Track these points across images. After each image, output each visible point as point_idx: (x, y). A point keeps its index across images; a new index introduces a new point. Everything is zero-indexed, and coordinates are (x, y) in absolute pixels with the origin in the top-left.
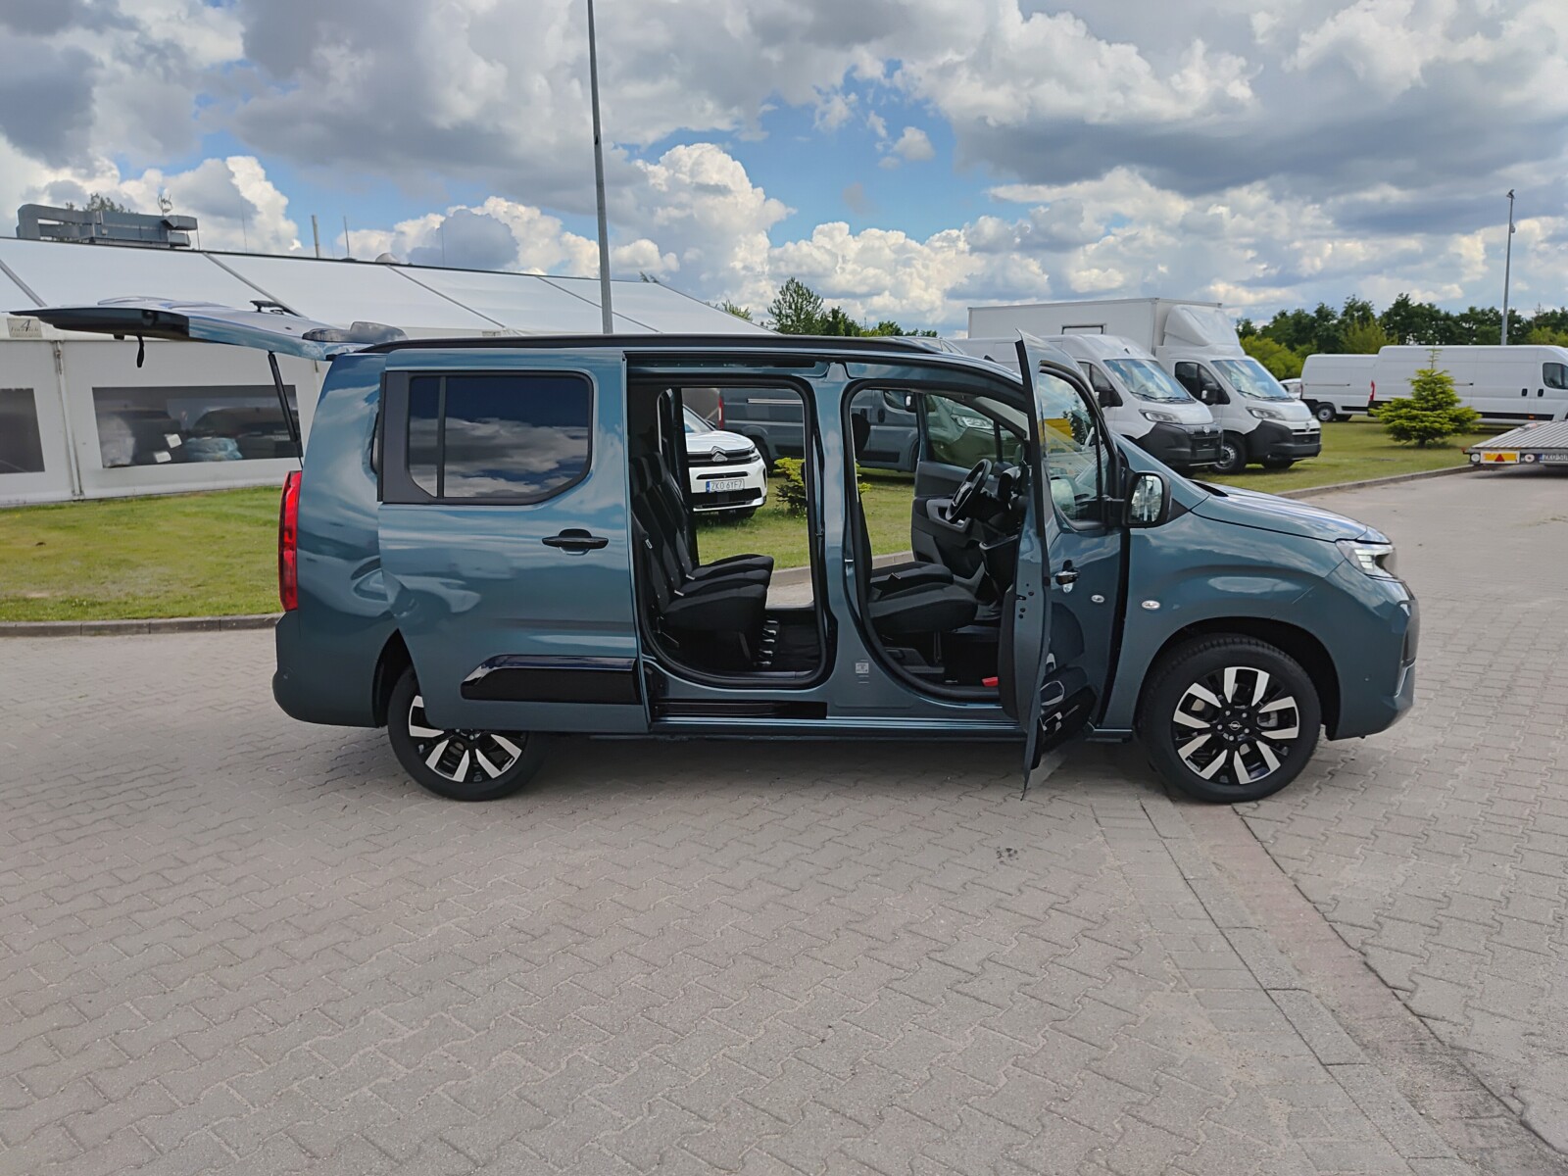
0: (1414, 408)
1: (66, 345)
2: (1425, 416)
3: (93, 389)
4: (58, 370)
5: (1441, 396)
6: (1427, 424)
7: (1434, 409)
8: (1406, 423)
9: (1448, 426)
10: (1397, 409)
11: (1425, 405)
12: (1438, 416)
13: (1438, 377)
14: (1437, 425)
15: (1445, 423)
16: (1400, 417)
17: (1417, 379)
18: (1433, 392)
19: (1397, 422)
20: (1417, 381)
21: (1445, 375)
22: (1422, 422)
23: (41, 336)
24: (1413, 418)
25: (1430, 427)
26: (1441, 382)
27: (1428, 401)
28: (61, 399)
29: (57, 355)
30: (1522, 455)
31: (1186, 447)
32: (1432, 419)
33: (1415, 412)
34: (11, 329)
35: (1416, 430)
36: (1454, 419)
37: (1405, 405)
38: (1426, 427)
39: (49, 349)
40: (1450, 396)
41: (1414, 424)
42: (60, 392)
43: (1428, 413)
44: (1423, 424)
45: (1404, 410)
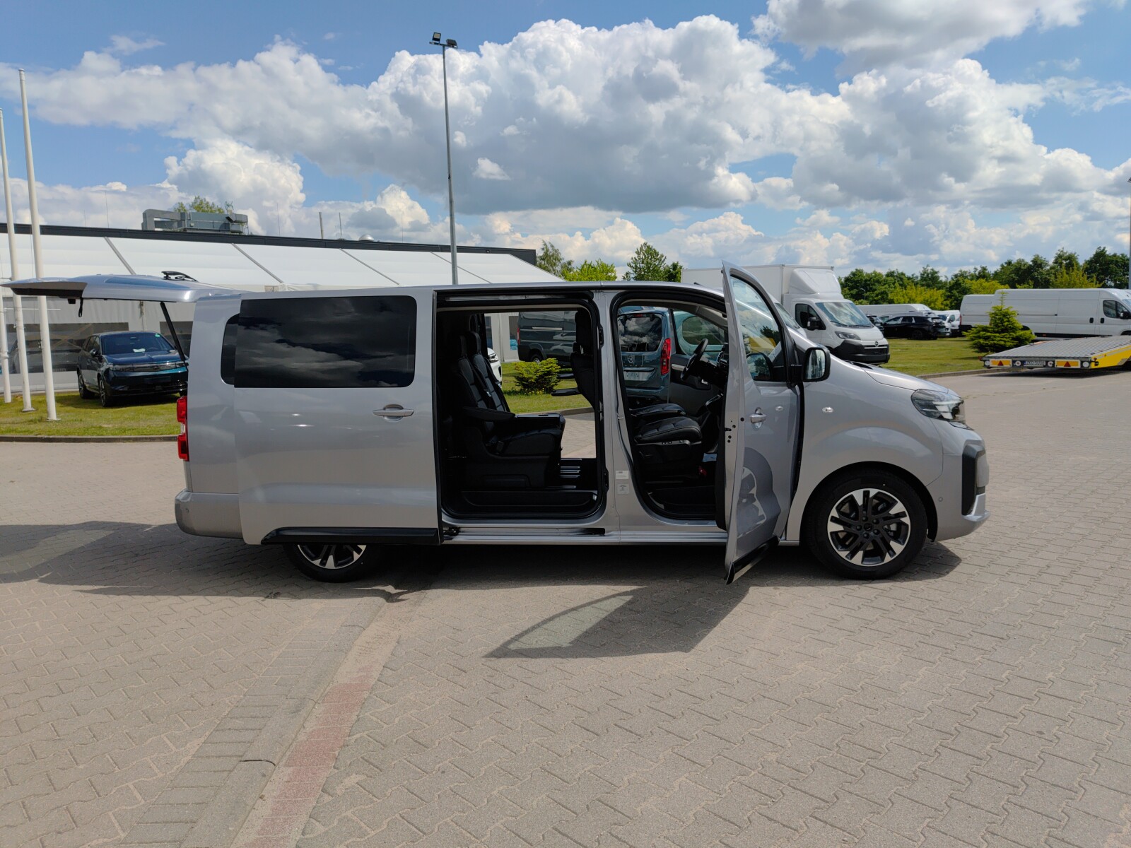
0: (988, 332)
2: (995, 337)
5: (1007, 323)
6: (995, 342)
8: (982, 341)
9: (1010, 343)
10: (979, 332)
11: (995, 330)
12: (1003, 337)
13: (1005, 311)
14: (1003, 343)
16: (980, 337)
17: (992, 312)
18: (1002, 321)
19: (978, 340)
20: (993, 314)
21: (1011, 310)
22: (993, 340)
24: (987, 338)
25: (998, 344)
26: (1005, 315)
27: (999, 327)
30: (1014, 362)
32: (998, 339)
33: (989, 334)
35: (989, 346)
37: (985, 329)
38: (995, 344)
40: (1012, 324)
41: (987, 342)
43: (997, 335)
44: (992, 342)
45: (983, 333)
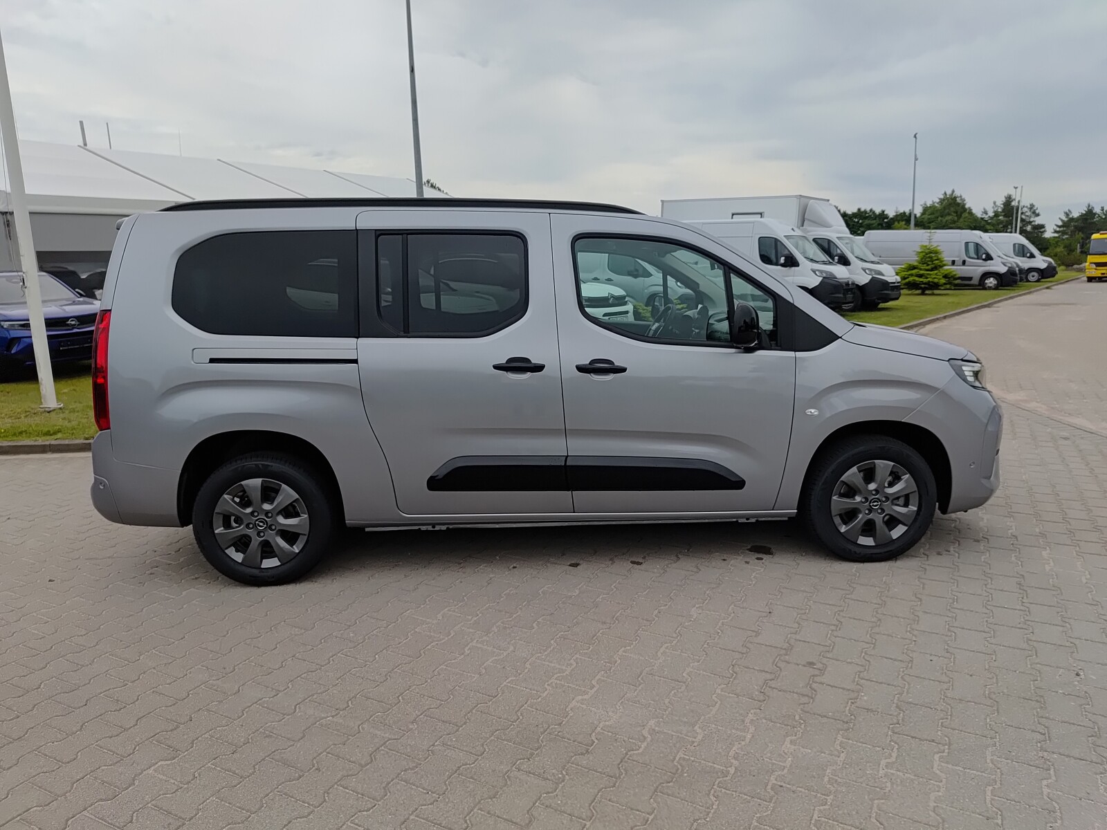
0: (921, 269)
2: (928, 274)
5: (937, 262)
7: (932, 270)
9: (943, 281)
10: (910, 270)
11: (927, 268)
13: (935, 249)
14: (936, 280)
15: (940, 279)
16: (912, 275)
17: (920, 251)
18: (930, 258)
19: (911, 279)
20: (922, 252)
21: (939, 248)
22: (927, 278)
24: (920, 276)
25: (932, 282)
26: (936, 252)
27: (928, 265)
31: (840, 293)
32: (936, 277)
33: (922, 272)
35: (922, 284)
36: (945, 276)
37: (914, 268)
38: (928, 281)
41: (921, 280)
43: (932, 273)
45: (914, 272)
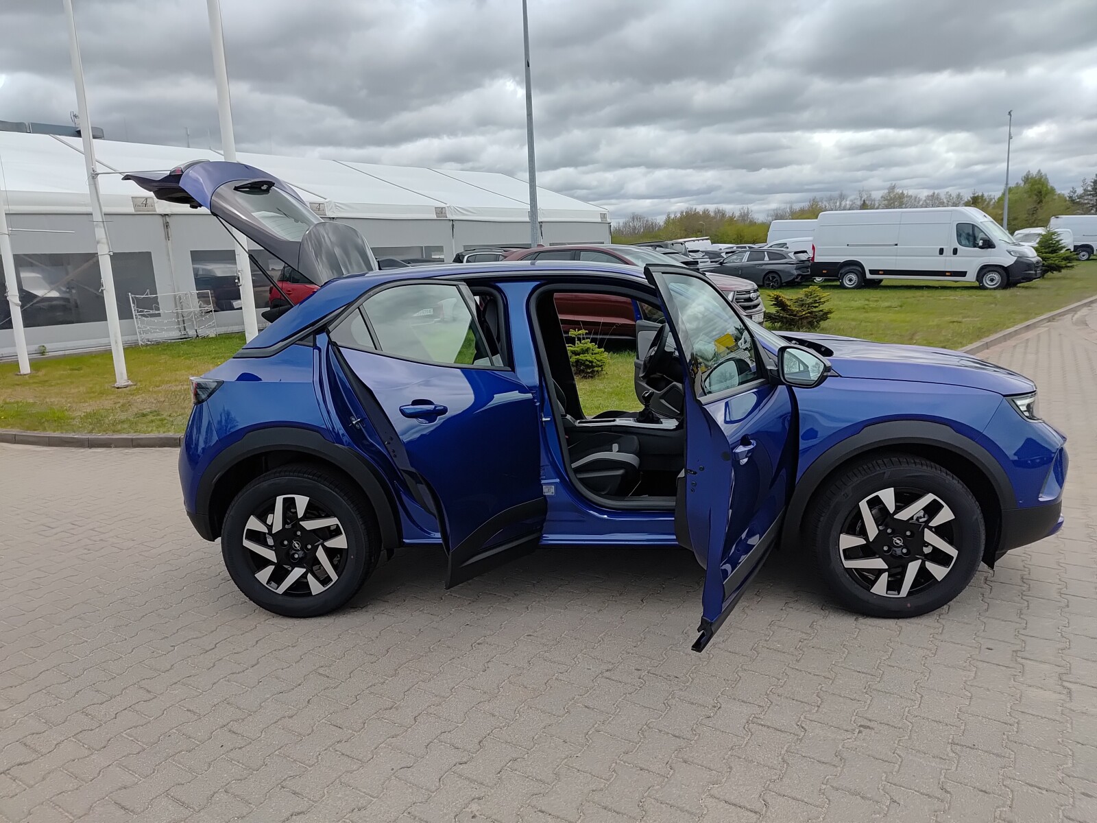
1: (173, 218)
3: (191, 251)
4: (168, 237)
15: (1059, 262)
23: (155, 211)
28: (169, 260)
29: (167, 225)
34: (135, 206)
36: (1064, 258)
39: (160, 220)
42: (168, 255)
